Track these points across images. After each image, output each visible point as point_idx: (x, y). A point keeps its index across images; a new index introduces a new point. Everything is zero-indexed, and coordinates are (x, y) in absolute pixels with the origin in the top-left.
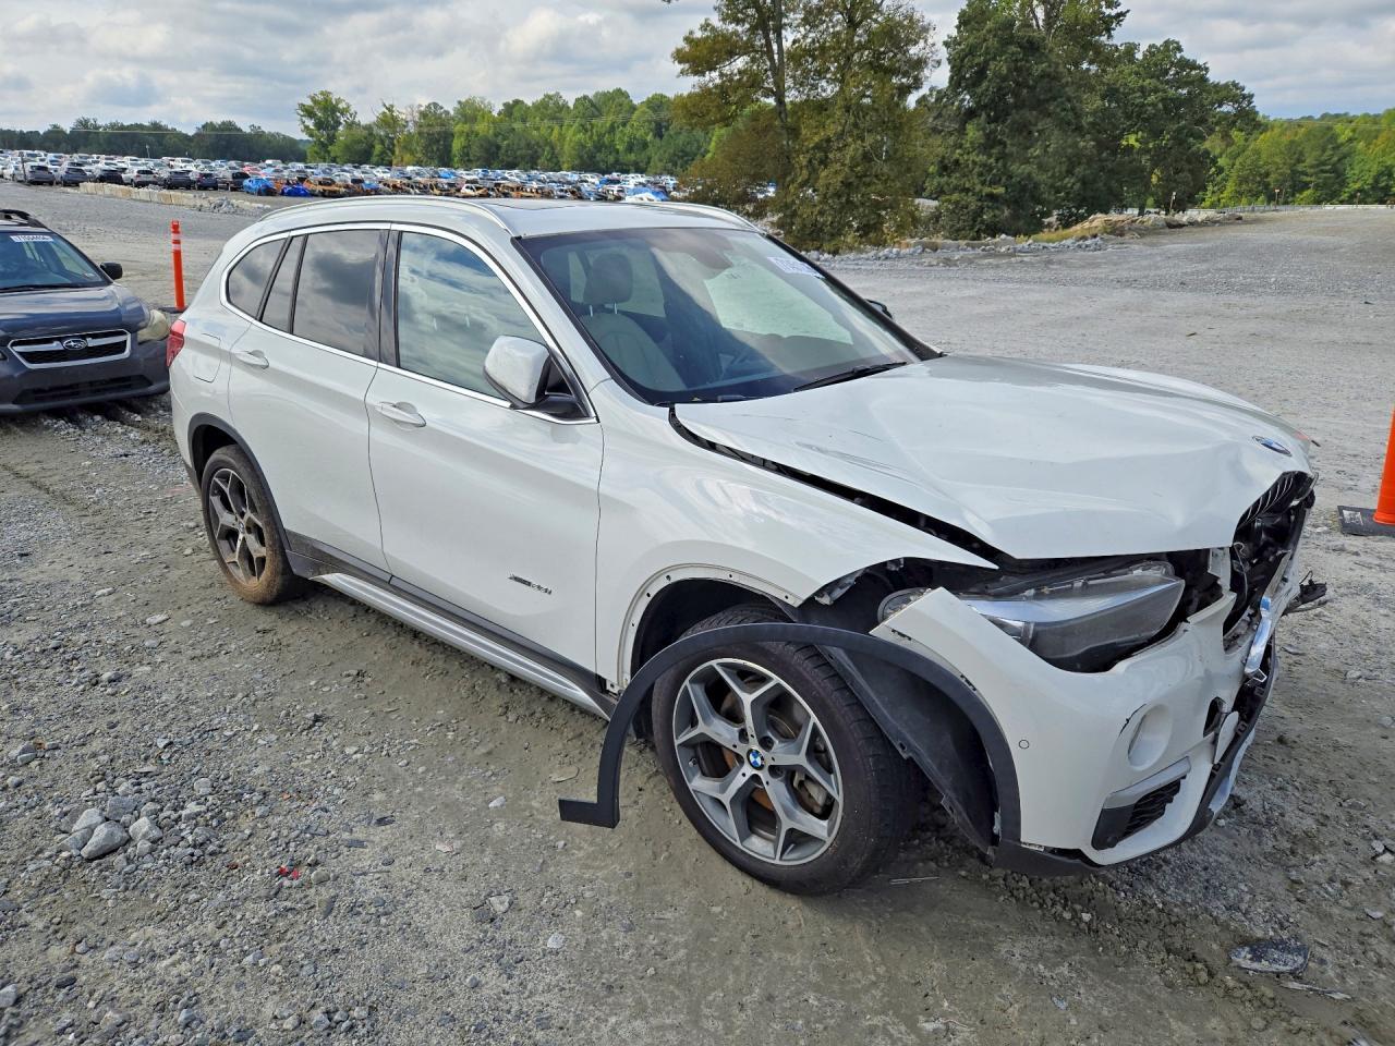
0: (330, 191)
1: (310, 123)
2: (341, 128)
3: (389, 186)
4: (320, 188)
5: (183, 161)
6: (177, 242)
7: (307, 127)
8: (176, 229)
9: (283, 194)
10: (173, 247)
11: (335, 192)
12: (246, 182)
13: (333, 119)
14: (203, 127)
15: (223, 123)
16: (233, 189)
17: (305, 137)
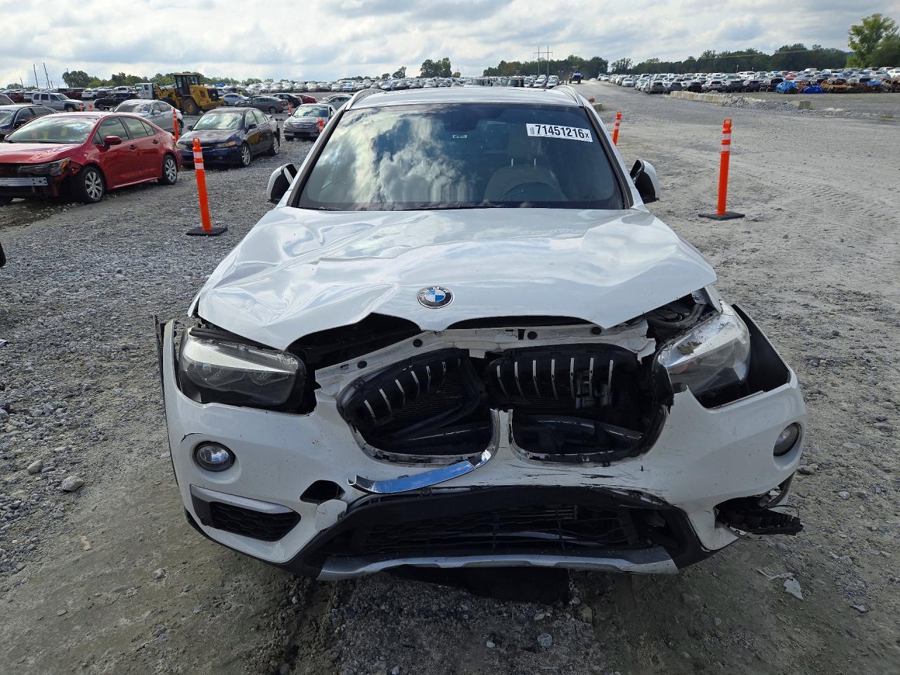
0: (839, 89)
1: (857, 40)
2: (881, 41)
3: (890, 83)
4: (832, 87)
5: (748, 74)
6: (618, 125)
7: (853, 43)
8: (619, 117)
9: (802, 92)
10: (615, 128)
11: (842, 89)
12: (779, 85)
13: (876, 34)
14: (780, 49)
15: (795, 46)
16: (769, 91)
17: (848, 50)
